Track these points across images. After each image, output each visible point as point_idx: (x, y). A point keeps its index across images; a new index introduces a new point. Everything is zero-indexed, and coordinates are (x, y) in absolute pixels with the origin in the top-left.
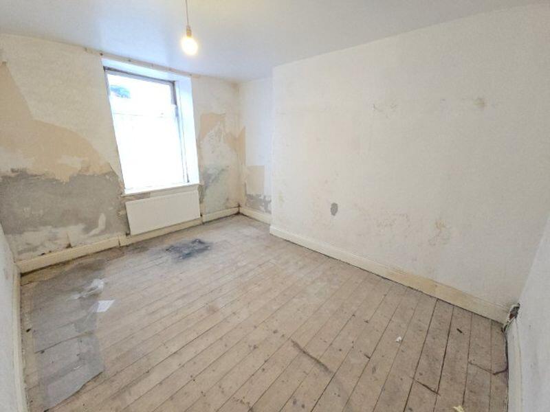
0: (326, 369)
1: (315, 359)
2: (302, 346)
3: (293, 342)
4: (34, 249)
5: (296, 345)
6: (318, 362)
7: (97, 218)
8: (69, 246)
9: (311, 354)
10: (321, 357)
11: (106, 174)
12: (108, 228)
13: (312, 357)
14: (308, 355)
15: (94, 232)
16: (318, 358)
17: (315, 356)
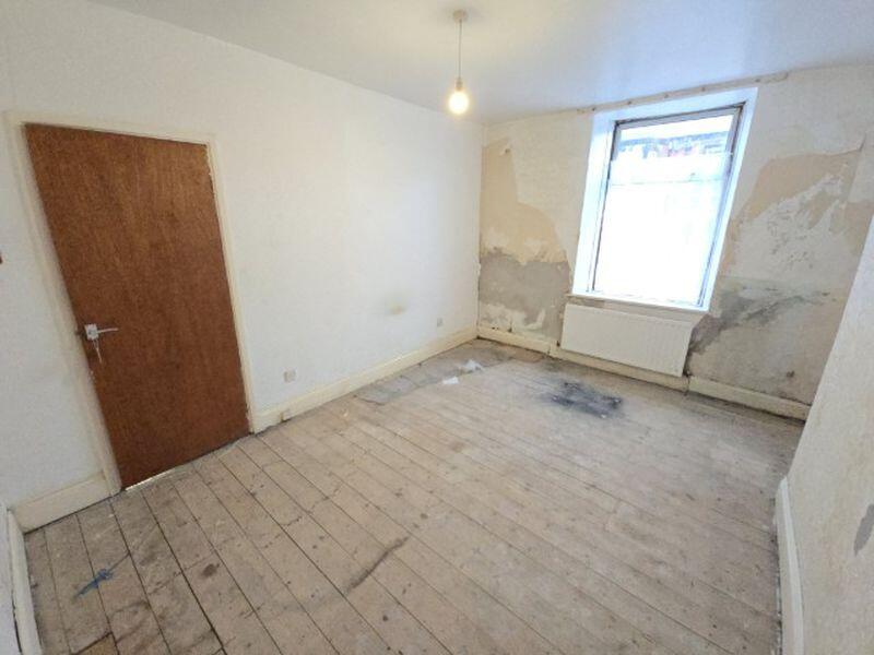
0: (355, 585)
1: (372, 570)
2: (399, 553)
3: (406, 539)
4: (490, 321)
5: (399, 544)
6: (368, 573)
7: (537, 314)
8: (510, 331)
9: (382, 564)
10: (375, 579)
11: (558, 264)
12: (544, 328)
13: (376, 565)
14: (381, 560)
15: (531, 326)
16: (374, 574)
17: (378, 569)
